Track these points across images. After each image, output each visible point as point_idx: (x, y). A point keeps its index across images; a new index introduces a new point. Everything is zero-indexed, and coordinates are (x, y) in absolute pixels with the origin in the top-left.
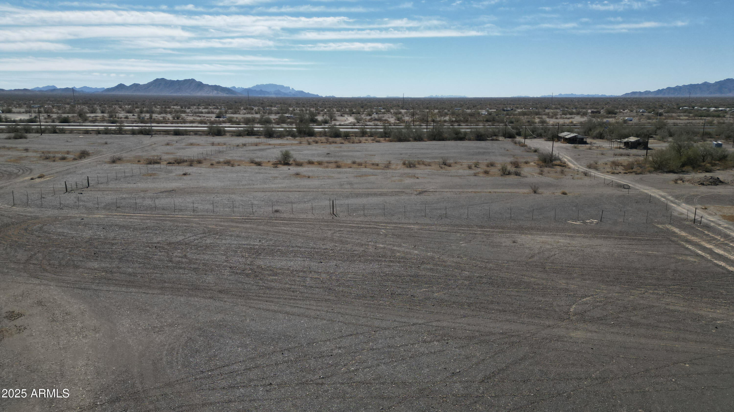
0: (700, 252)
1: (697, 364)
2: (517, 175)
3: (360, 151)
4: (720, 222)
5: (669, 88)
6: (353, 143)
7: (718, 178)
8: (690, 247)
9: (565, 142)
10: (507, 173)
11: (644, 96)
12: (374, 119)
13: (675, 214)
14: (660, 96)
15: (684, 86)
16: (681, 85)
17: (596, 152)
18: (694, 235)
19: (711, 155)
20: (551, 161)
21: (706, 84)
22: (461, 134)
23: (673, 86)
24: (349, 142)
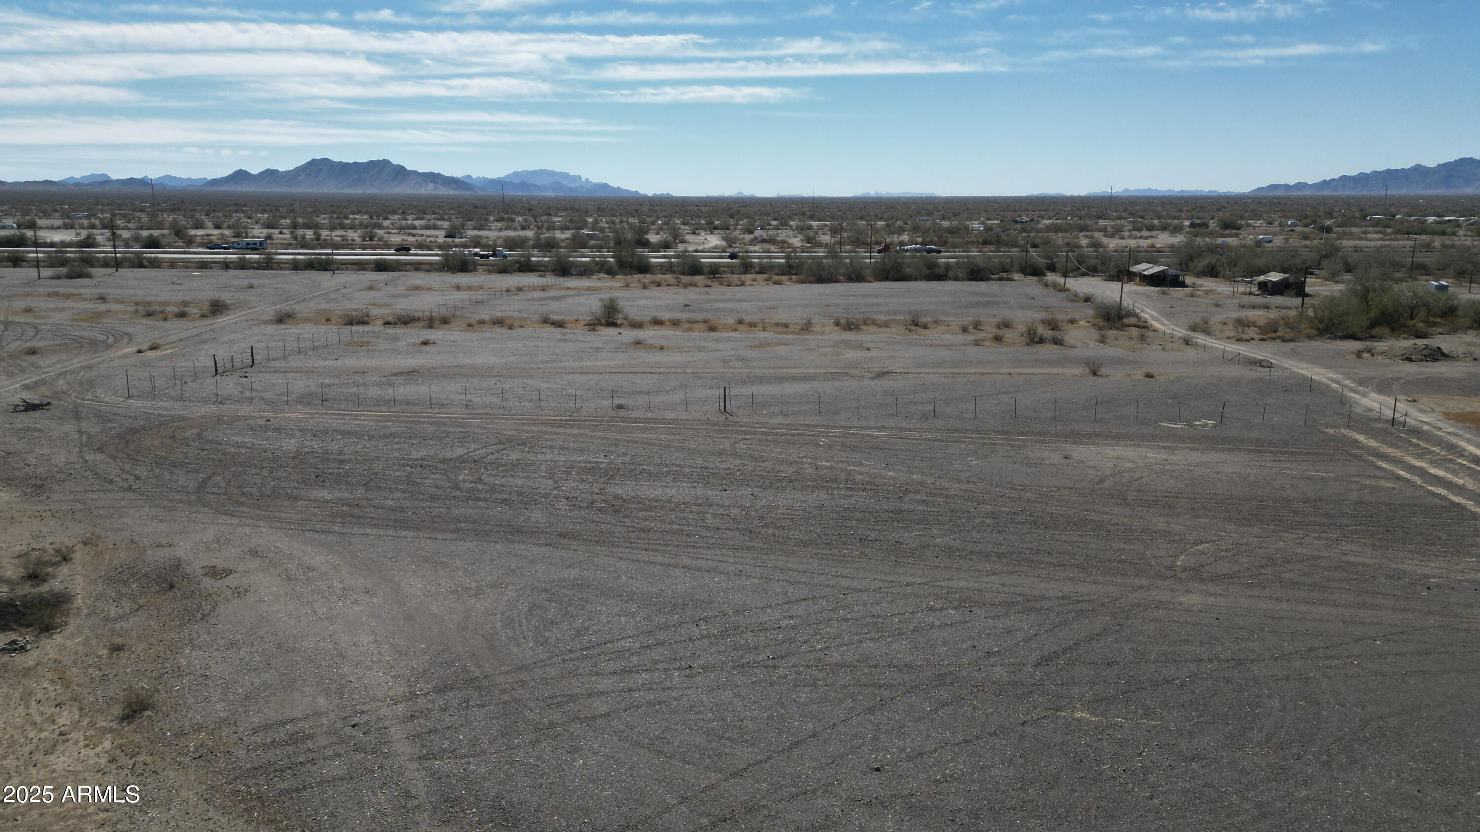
0: (1401, 473)
1: (1394, 641)
2: (1056, 343)
3: (746, 301)
4: (1441, 425)
5: (1344, 178)
6: (729, 285)
7: (1438, 348)
8: (1384, 465)
9: (1143, 283)
10: (1037, 339)
11: (1294, 193)
12: (759, 239)
13: (1359, 410)
14: (1326, 193)
15: (1375, 172)
16: (1368, 171)
17: (1203, 300)
18: (1392, 445)
19: (1427, 306)
20: (1120, 317)
21: (1419, 170)
22: (940, 267)
23: (1353, 172)
24: (721, 283)
